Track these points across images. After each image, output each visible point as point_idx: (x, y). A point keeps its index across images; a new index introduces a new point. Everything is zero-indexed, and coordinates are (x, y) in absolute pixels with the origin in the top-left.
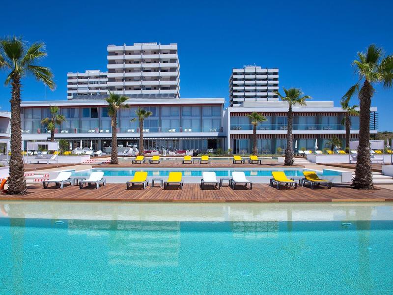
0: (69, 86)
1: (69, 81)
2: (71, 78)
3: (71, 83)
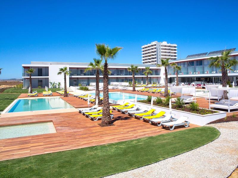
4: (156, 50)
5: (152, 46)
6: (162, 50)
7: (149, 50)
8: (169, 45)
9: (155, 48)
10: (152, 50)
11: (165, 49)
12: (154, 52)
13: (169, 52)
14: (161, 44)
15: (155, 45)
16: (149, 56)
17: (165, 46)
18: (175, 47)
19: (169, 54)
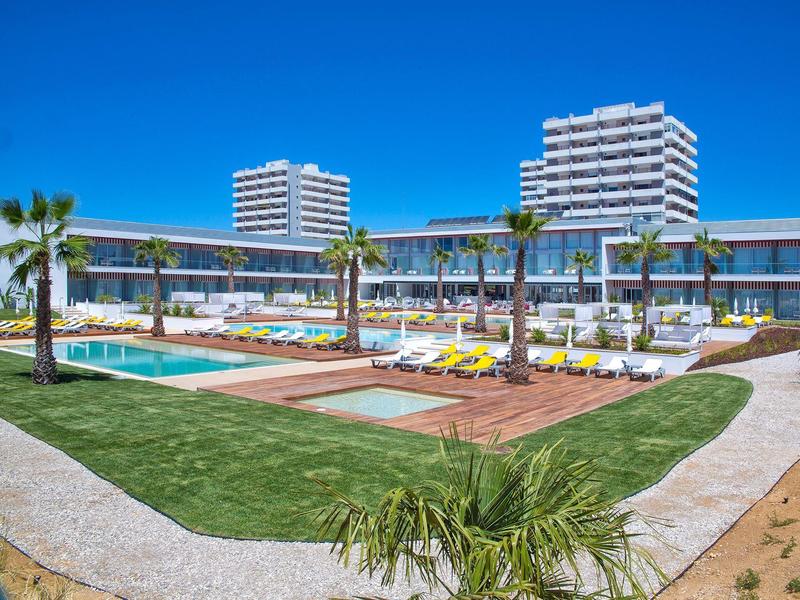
0: (523, 184)
1: (523, 175)
2: (526, 170)
3: (526, 179)
4: (285, 189)
5: (273, 174)
6: (303, 192)
7: (260, 186)
8: (326, 175)
9: (284, 183)
10: (273, 190)
11: (314, 189)
12: (279, 196)
13: (326, 201)
14: (303, 172)
15: (284, 173)
16: (262, 207)
17: (315, 179)
18: (343, 185)
19: (326, 206)
